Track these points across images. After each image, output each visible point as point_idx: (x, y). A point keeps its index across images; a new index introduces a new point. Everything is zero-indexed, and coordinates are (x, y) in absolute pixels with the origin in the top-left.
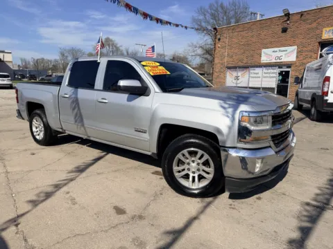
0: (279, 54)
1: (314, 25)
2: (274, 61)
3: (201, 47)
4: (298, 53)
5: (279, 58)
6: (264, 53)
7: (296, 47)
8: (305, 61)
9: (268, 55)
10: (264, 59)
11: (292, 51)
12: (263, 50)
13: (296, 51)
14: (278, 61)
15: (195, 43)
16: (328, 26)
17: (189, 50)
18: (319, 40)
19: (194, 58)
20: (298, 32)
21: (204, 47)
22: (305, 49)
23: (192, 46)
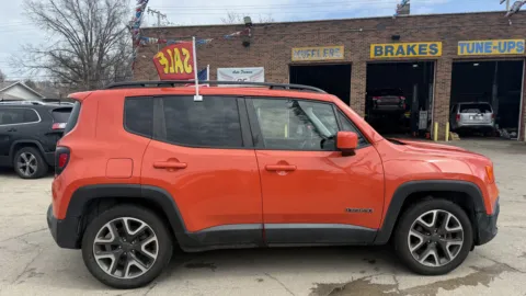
0: (242, 76)
1: (281, 43)
3: (51, 53)
4: (266, 75)
6: (222, 74)
7: (262, 68)
9: (227, 77)
11: (259, 74)
12: (219, 69)
13: (263, 74)
15: (35, 45)
16: (297, 45)
17: (24, 57)
18: (289, 62)
19: (35, 70)
20: (264, 49)
21: (57, 53)
22: (273, 72)
23: (29, 49)
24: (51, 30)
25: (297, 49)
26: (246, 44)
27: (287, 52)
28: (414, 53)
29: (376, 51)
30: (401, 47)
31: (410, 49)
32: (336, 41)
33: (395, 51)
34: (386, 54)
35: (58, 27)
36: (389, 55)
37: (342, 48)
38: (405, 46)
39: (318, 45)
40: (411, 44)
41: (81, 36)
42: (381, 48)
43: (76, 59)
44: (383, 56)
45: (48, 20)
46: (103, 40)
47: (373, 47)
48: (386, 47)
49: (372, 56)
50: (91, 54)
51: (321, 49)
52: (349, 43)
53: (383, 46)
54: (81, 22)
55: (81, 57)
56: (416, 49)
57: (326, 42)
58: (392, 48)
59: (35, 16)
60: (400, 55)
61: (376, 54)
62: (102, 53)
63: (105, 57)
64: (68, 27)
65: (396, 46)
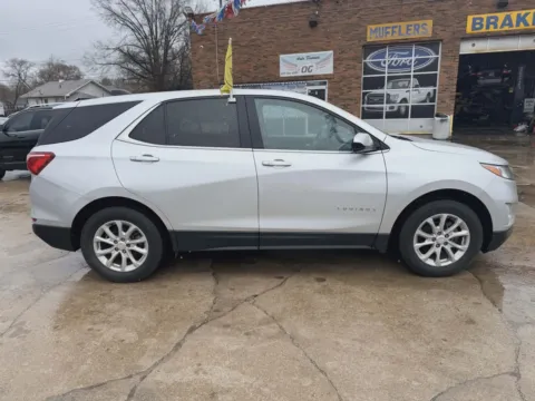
0: (308, 63)
1: (354, 19)
2: (300, 74)
3: (118, 49)
4: (335, 60)
5: (308, 69)
7: (331, 52)
8: (346, 74)
9: (290, 64)
10: (285, 71)
11: (327, 59)
12: (282, 56)
13: (332, 59)
14: (307, 74)
15: (105, 42)
16: (373, 22)
17: (96, 54)
18: (363, 43)
19: (106, 68)
20: (333, 29)
21: (125, 49)
22: (345, 56)
23: (100, 46)
24: (118, 25)
25: (373, 27)
26: (313, 24)
27: (361, 30)
28: (526, 24)
29: (474, 23)
30: (508, 18)
31: (521, 19)
32: (422, 14)
33: (499, 24)
34: (488, 27)
35: (124, 20)
36: (492, 29)
37: (430, 23)
38: (514, 15)
39: (400, 21)
40: (523, 13)
41: (146, 29)
42: (482, 19)
43: (144, 55)
44: (484, 30)
45: (114, 14)
46: (168, 32)
47: (470, 18)
48: (489, 19)
49: (469, 30)
50: (157, 48)
51: (403, 25)
52: (439, 15)
53: (485, 16)
54: (145, 14)
55: (148, 52)
56: (529, 19)
57: (410, 16)
58: (497, 19)
59: (103, 11)
60: (506, 28)
61: (474, 28)
62: (167, 46)
63: (170, 51)
64: (133, 20)
65: (501, 16)
